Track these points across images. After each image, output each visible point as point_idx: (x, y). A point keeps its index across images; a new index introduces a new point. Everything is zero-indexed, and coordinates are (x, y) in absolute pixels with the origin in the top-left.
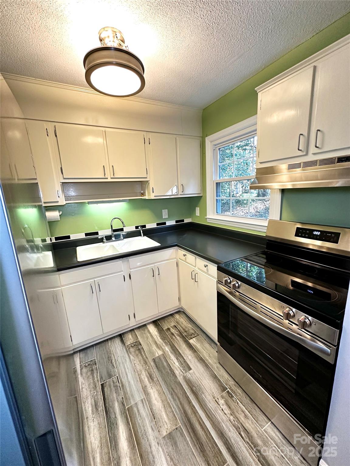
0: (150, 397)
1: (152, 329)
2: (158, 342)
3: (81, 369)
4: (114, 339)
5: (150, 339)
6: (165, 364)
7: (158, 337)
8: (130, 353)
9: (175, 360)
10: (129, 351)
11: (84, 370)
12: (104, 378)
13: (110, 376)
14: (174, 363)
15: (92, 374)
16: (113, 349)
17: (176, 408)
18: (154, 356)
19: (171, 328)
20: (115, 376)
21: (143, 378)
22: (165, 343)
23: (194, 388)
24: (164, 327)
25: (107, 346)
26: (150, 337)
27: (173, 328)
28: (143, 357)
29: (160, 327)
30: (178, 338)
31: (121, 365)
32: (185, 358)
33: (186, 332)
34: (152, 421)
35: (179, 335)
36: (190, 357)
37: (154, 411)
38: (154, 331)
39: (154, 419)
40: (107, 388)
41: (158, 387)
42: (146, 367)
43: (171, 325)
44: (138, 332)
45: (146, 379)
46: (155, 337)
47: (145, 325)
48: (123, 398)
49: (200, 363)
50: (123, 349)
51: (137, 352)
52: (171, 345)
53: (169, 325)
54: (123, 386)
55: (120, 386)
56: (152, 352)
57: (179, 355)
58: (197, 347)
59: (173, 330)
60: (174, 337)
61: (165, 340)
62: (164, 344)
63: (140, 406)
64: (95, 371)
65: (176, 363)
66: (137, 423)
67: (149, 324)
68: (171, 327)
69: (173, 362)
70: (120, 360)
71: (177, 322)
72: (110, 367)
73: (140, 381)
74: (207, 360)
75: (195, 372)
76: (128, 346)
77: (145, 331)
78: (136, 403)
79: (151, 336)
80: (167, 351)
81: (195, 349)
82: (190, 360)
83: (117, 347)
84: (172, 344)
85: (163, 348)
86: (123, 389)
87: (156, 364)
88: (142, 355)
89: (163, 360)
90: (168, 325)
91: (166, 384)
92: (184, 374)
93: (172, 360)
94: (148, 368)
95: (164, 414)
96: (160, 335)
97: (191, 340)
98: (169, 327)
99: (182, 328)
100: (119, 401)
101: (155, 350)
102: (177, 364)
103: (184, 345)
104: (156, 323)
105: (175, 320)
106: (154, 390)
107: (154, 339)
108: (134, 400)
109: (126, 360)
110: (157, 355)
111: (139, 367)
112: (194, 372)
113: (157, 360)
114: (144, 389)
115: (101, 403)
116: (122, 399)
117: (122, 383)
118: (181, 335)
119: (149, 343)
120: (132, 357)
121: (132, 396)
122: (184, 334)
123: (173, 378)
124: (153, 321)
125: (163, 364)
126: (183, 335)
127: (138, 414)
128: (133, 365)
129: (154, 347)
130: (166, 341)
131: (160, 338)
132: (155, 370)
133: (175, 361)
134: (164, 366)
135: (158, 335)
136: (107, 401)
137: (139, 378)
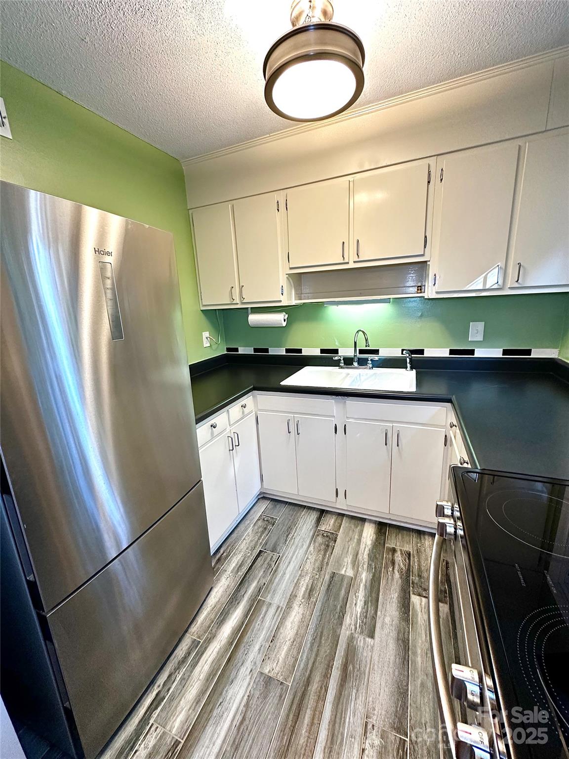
0: (289, 613)
1: (369, 533)
2: (360, 557)
3: (258, 520)
4: (312, 511)
5: (353, 544)
6: (343, 592)
7: (367, 549)
8: (315, 541)
9: (361, 601)
10: (316, 538)
11: (260, 523)
12: (267, 547)
13: (274, 550)
14: (355, 604)
15: (263, 532)
16: (301, 522)
17: (304, 661)
18: (339, 570)
19: (399, 553)
20: (278, 553)
21: (302, 584)
22: (369, 565)
23: (351, 667)
24: (389, 541)
25: (299, 514)
26: (355, 540)
27: (402, 554)
28: (323, 559)
29: (383, 538)
30: (397, 575)
31: (293, 547)
32: (379, 613)
33: (420, 576)
34: (267, 641)
35: (401, 572)
36: (388, 620)
37: (279, 634)
38: (369, 535)
39: (272, 641)
40: (261, 560)
41: (308, 612)
42: (316, 574)
43: (403, 546)
44: (346, 523)
45: (303, 589)
46: (362, 546)
47: (363, 520)
48: (265, 584)
49: (398, 645)
50: (311, 530)
51: (323, 547)
52: (374, 576)
53: (400, 546)
54: (276, 571)
55: (273, 569)
56: (339, 563)
57: (374, 602)
58: (417, 618)
59: (398, 558)
60: (391, 569)
61: (373, 561)
62: (365, 566)
63: (272, 611)
64: (266, 532)
65: (358, 607)
66: (253, 624)
67: (371, 521)
68: (401, 550)
69: (354, 602)
70: (297, 540)
71: (418, 551)
72: (282, 540)
73: (296, 584)
74: (415, 653)
75: (375, 648)
76: (319, 531)
77: (357, 527)
78: (270, 604)
79: (359, 541)
80: (361, 580)
81: (408, 616)
82: (383, 624)
83: (306, 523)
84: (377, 575)
85: (360, 569)
86: (273, 574)
87: (331, 582)
88: (325, 555)
89: (345, 585)
90: (398, 544)
91: (319, 619)
92: (355, 631)
93: (357, 597)
94: (317, 577)
95: (285, 648)
96: (373, 549)
97: (418, 597)
98: (398, 548)
99: (419, 565)
100: (259, 584)
101: (346, 564)
102: (359, 609)
103: (396, 595)
104: (382, 527)
105: (419, 545)
106: (301, 611)
107: (360, 547)
108: (272, 598)
109: (303, 545)
110: (343, 572)
111: (309, 567)
112: (372, 647)
113: (336, 579)
114: (293, 597)
115: (244, 569)
116: (263, 585)
117: (278, 566)
118: (406, 576)
119: (347, 547)
120: (311, 548)
121: (274, 591)
122: (414, 578)
123: (335, 622)
124: (380, 522)
125: (340, 589)
126: (409, 576)
127: (262, 618)
128: (306, 558)
129: (349, 559)
130: (373, 564)
131: (368, 552)
132: (324, 588)
133: (360, 604)
134: (338, 595)
135: (370, 547)
136: (250, 572)
137: (298, 579)
